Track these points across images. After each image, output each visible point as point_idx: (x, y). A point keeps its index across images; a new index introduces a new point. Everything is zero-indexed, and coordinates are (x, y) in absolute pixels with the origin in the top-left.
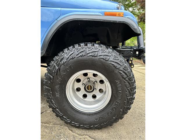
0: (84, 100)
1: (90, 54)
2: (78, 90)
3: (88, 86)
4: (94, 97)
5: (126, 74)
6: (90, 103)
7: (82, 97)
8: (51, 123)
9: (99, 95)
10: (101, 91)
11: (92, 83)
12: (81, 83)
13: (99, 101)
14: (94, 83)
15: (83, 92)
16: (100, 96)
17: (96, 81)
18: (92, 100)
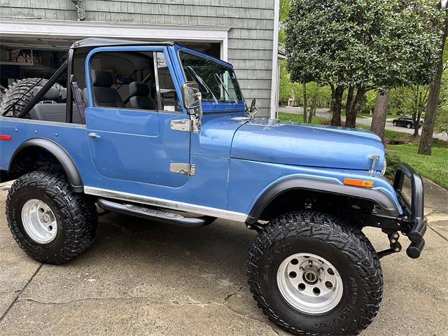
0: (300, 293)
1: (318, 236)
2: (293, 275)
3: (309, 274)
4: (317, 291)
5: (366, 271)
6: (309, 300)
7: (297, 287)
8: (245, 314)
9: (324, 291)
10: (329, 285)
11: (316, 269)
12: (297, 266)
13: (324, 299)
14: (319, 270)
15: (299, 280)
16: (327, 292)
17: (323, 270)
18: (313, 295)
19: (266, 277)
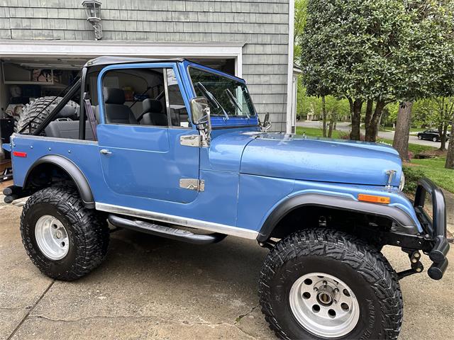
0: (315, 315)
1: (331, 255)
2: (307, 295)
3: (323, 295)
4: (332, 313)
5: (383, 293)
6: (323, 322)
7: (311, 309)
9: (340, 314)
10: (345, 306)
11: (331, 290)
12: (311, 287)
13: (340, 322)
14: (334, 291)
15: (313, 301)
16: (343, 315)
17: (338, 290)
18: (328, 317)
19: (278, 298)
